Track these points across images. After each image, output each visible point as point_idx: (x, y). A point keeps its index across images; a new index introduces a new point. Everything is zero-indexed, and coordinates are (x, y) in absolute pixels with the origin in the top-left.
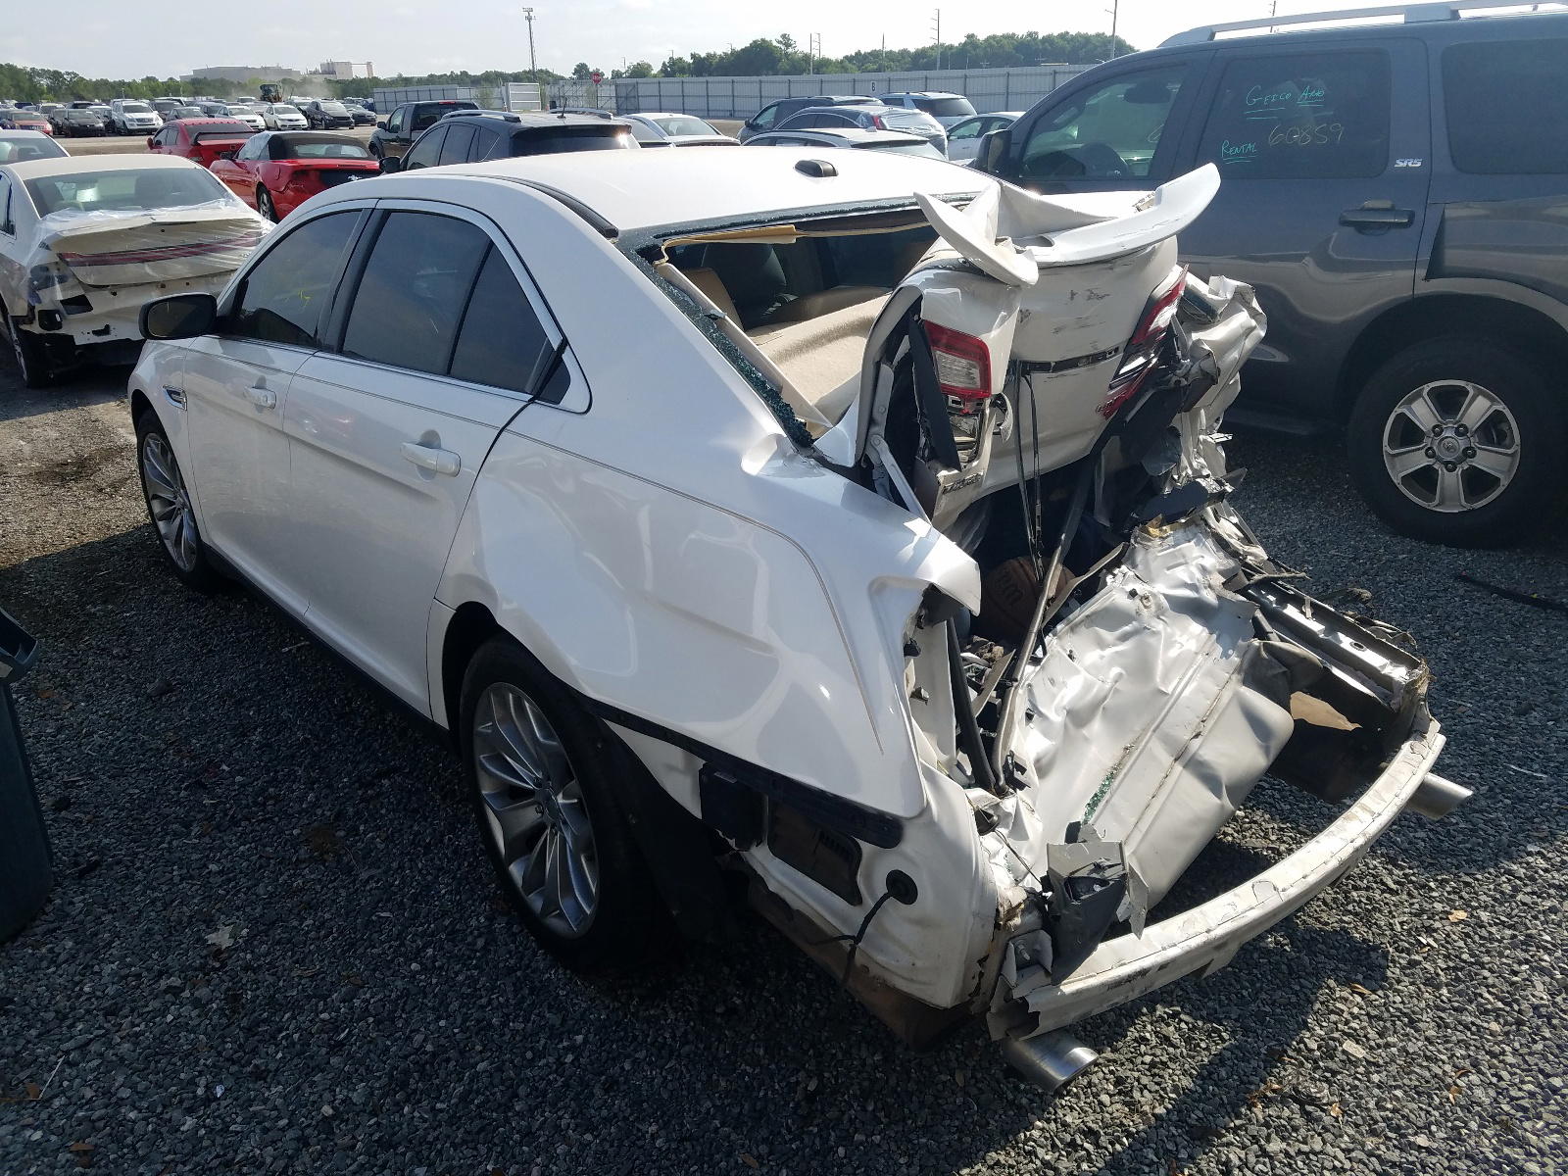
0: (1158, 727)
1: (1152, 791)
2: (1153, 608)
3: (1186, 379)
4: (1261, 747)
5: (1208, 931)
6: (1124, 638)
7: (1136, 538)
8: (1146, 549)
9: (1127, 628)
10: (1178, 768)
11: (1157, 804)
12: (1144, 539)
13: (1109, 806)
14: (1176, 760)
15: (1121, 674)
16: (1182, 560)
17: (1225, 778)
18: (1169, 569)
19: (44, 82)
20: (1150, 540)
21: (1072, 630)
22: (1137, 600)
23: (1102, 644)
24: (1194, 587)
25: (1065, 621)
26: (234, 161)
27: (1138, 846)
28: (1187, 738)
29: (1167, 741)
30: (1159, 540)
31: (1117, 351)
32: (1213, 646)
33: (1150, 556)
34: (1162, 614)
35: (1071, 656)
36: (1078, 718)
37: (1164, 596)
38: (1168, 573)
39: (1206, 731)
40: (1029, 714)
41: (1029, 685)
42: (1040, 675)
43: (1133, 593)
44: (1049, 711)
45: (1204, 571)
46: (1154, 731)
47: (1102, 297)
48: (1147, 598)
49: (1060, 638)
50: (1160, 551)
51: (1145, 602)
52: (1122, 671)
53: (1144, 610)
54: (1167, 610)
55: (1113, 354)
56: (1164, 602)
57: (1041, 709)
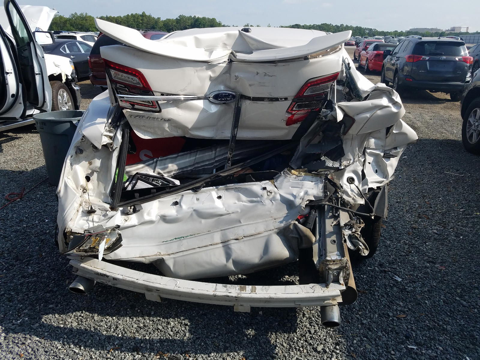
0: (224, 230)
1: (201, 246)
2: (271, 197)
3: (325, 118)
4: (261, 255)
5: (137, 279)
6: (251, 202)
7: (284, 172)
8: (286, 177)
9: (254, 199)
10: (221, 245)
11: (198, 250)
12: (287, 173)
13: (180, 241)
14: (222, 243)
15: (238, 212)
16: (301, 187)
17: (234, 256)
18: (292, 187)
19: (367, 31)
20: (289, 174)
21: (227, 189)
22: (265, 192)
23: (239, 199)
24: (295, 197)
25: (225, 186)
26: (366, 51)
27: (178, 257)
28: (232, 238)
29: (223, 235)
30: (294, 176)
31: (286, 99)
32: (281, 218)
33: (286, 180)
34: (274, 200)
35: (220, 197)
36: (200, 214)
37: (280, 195)
38: (289, 188)
39: (243, 240)
40: (176, 203)
41: (183, 195)
42: (192, 195)
43: (265, 189)
44: (185, 206)
45: (306, 193)
46: (221, 230)
47: (271, 76)
48: (271, 193)
49: (218, 190)
50: (292, 180)
51: (269, 193)
52: (239, 211)
53: (265, 196)
54: (277, 200)
55: (283, 99)
56: (278, 197)
57: (182, 204)
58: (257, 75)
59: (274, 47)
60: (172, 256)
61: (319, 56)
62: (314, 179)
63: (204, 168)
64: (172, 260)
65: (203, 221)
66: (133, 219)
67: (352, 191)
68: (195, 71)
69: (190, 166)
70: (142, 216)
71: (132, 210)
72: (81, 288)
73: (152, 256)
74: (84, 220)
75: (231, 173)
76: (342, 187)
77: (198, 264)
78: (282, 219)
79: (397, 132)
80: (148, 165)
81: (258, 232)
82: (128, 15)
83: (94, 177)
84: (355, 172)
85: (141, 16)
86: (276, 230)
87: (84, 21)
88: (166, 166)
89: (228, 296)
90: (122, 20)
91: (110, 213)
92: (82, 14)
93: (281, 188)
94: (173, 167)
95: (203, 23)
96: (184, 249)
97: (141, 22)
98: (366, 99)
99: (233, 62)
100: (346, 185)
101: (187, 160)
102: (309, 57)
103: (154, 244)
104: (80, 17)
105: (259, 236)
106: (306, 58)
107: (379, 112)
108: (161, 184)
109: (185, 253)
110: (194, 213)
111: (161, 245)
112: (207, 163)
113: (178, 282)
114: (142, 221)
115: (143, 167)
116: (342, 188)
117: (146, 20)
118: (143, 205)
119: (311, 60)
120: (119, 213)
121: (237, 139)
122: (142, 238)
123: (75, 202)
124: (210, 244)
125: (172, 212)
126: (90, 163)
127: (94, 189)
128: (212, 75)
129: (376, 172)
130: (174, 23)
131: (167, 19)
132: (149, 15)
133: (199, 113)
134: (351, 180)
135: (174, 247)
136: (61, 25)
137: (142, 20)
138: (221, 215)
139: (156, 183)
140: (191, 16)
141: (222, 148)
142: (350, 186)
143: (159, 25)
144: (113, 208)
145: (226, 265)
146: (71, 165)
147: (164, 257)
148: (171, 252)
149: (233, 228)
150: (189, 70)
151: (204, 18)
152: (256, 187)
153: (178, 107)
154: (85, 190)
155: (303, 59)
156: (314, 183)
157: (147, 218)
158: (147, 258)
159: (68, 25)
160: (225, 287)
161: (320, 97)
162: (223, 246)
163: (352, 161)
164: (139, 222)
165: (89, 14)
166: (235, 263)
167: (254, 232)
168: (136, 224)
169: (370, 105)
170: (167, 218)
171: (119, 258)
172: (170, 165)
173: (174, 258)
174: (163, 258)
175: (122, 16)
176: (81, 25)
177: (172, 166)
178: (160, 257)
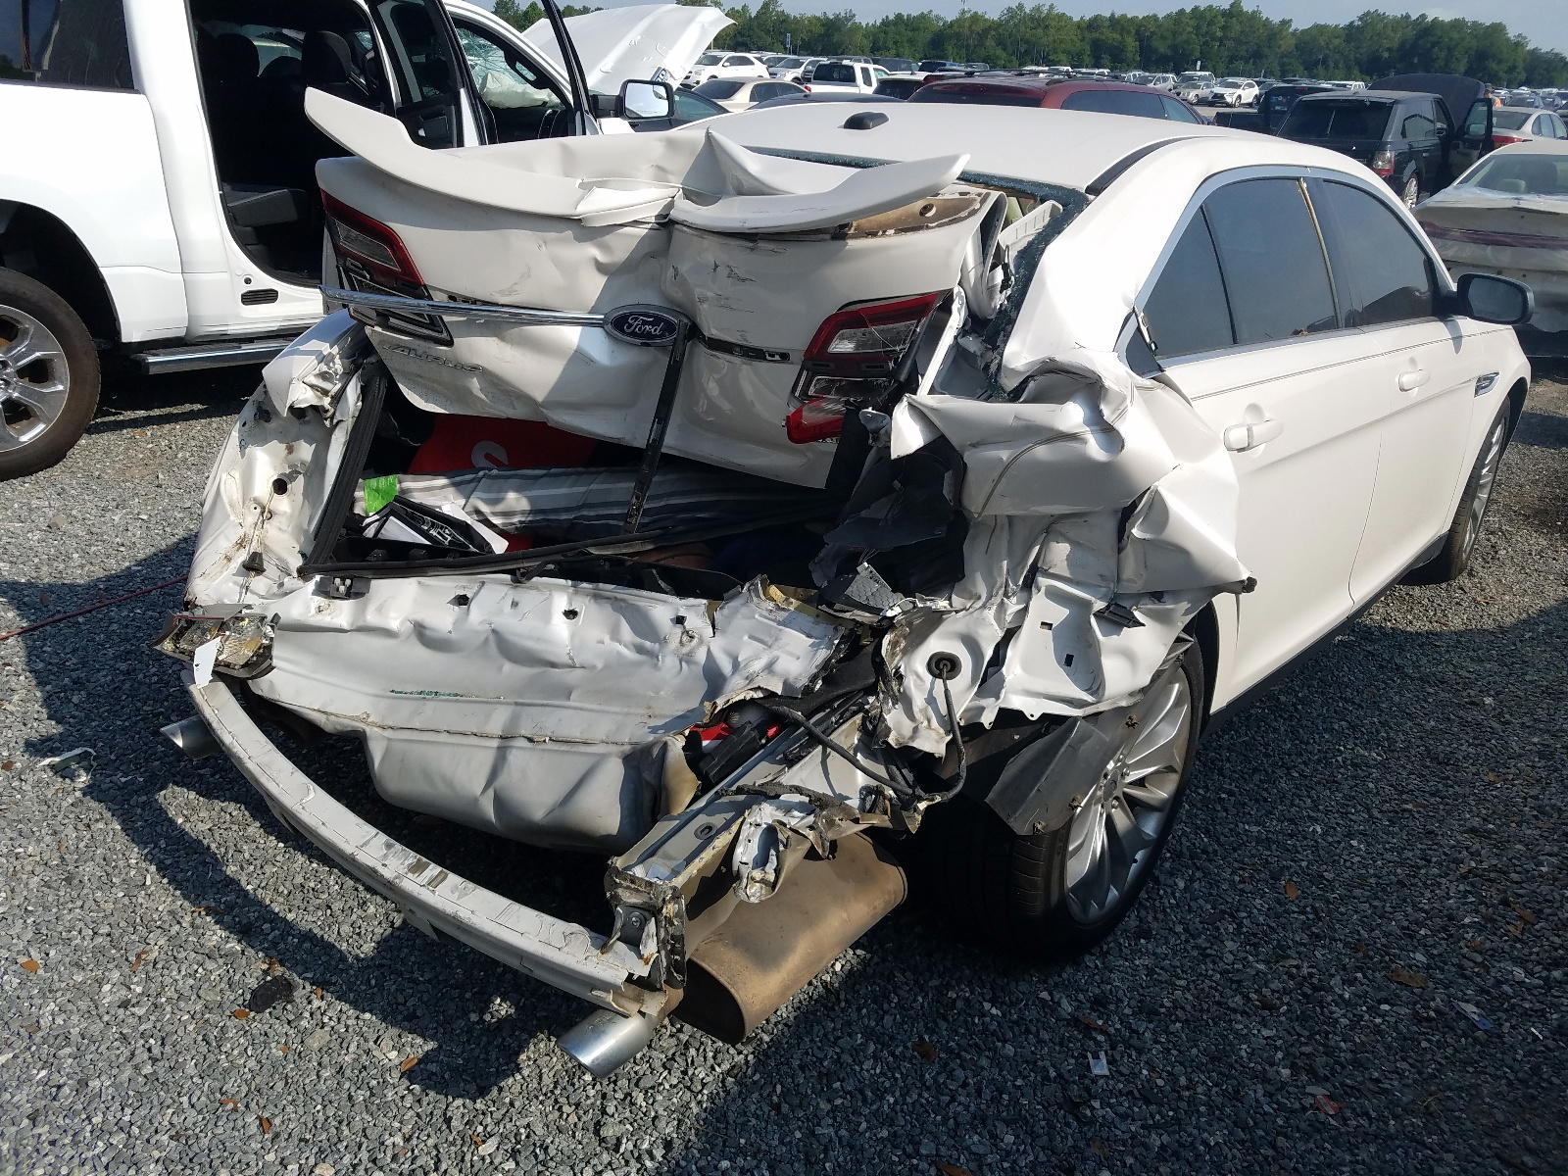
0: (525, 705)
1: (453, 729)
2: (685, 650)
6: (640, 650)
7: (752, 586)
8: (749, 601)
9: (648, 644)
10: (495, 743)
11: (443, 738)
12: (756, 590)
13: (422, 702)
14: (501, 737)
16: (769, 642)
18: (749, 636)
20: (759, 596)
22: (678, 630)
23: (615, 635)
24: (736, 667)
27: (398, 740)
28: (523, 732)
29: (514, 720)
30: (771, 605)
31: (785, 357)
32: (665, 716)
33: (744, 610)
34: (687, 662)
35: (571, 614)
36: (505, 647)
37: (709, 651)
38: (741, 638)
39: (543, 746)
40: (462, 600)
41: (483, 583)
42: (506, 589)
43: (680, 620)
44: (477, 614)
45: (769, 668)
46: (516, 704)
47: (744, 280)
48: (692, 637)
49: (576, 593)
50: (761, 615)
51: (685, 638)
52: (600, 665)
53: (674, 643)
54: (695, 663)
55: (777, 358)
56: (701, 656)
57: (473, 605)
58: (715, 270)
59: (767, 190)
60: (388, 733)
61: (884, 232)
62: (820, 629)
63: (607, 524)
64: (384, 744)
65: (508, 667)
66: (341, 613)
67: (931, 700)
68: (541, 242)
69: (567, 510)
70: (362, 611)
71: (342, 589)
72: (179, 742)
73: (345, 717)
74: (235, 583)
75: (624, 551)
76: (900, 678)
77: (427, 775)
78: (660, 723)
79: (1148, 536)
80: (454, 485)
81: (586, 736)
82: (1182, 12)
83: (298, 486)
84: (972, 644)
85: (1224, 14)
86: (627, 748)
87: (1040, 31)
88: (501, 495)
89: (376, 872)
90: (1160, 26)
91: (291, 582)
92: (1037, 9)
93: (723, 632)
94: (516, 502)
95: (1451, 39)
96: (417, 726)
97: (1219, 34)
98: (1015, 396)
99: (677, 226)
100: (918, 676)
101: (563, 491)
102: (852, 231)
103: (371, 691)
104: (1032, 18)
105: (583, 749)
106: (838, 231)
107: (1042, 452)
108: (449, 538)
109: (415, 736)
110: (492, 637)
111: (383, 697)
112: (616, 512)
113: (312, 795)
114: (360, 623)
115: (443, 487)
116: (900, 684)
117: (1238, 28)
118: (374, 583)
119: (852, 244)
120: (311, 585)
121: (663, 450)
122: (355, 667)
123: (222, 536)
124: (475, 731)
125: (443, 619)
126: (290, 450)
127: (292, 516)
128: (602, 258)
129: (1069, 661)
130: (1337, 42)
131: (1317, 27)
132: (1254, 12)
133: (565, 363)
134: (943, 666)
135: (404, 712)
136: (971, 42)
137: (1223, 28)
138: (553, 665)
139: (439, 533)
140: (1408, 17)
141: (670, 477)
142: (932, 684)
143: (1279, 47)
144: (304, 573)
145: (476, 800)
146: (243, 447)
147: (368, 730)
148: (391, 724)
149: (542, 705)
150: (522, 240)
151: (1458, 24)
152: (662, 608)
153: (502, 339)
154: (267, 514)
155: (828, 236)
156: (812, 641)
157: (372, 618)
158: (332, 718)
159: (990, 43)
160: (389, 846)
161: (877, 367)
162: (498, 748)
163: (980, 604)
164: (352, 625)
165: (1059, 9)
166: (499, 801)
167: (578, 735)
168: (345, 626)
169: (1010, 421)
170: (428, 632)
171: (276, 697)
172: (511, 496)
173: (389, 739)
174: (364, 732)
175: (1160, 16)
176: (1027, 42)
177: (517, 500)
178: (360, 726)
